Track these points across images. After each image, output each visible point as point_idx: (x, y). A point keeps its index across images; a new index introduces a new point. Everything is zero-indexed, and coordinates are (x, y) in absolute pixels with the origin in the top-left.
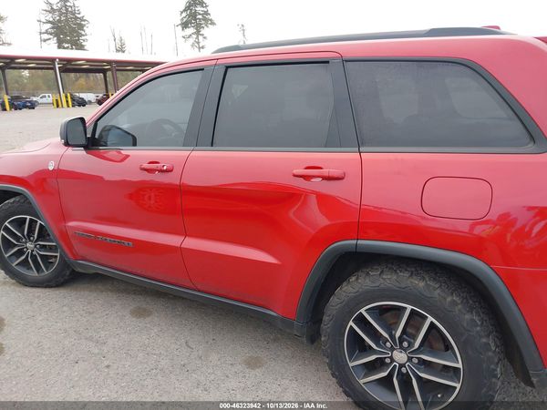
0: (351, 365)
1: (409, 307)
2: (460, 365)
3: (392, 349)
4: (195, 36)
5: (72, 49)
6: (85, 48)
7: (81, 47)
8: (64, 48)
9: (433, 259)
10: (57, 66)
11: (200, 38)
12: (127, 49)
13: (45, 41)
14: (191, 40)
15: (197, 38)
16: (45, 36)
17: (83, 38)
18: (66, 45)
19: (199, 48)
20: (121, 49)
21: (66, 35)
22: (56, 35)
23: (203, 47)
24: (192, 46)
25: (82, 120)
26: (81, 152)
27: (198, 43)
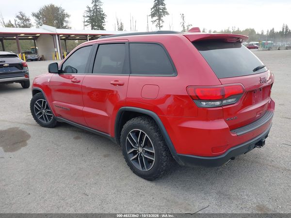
0: (128, 153)
1: (141, 131)
2: (154, 152)
3: (138, 147)
4: (158, 21)
5: (98, 29)
6: (104, 28)
7: (102, 29)
8: (95, 29)
9: (144, 113)
10: (88, 38)
11: (161, 22)
12: (124, 28)
13: (86, 25)
14: (156, 23)
15: (159, 22)
16: (86, 23)
17: (104, 24)
18: (95, 28)
19: (160, 27)
20: (121, 29)
21: (95, 23)
22: (91, 23)
23: (162, 27)
24: (156, 26)
25: (57, 63)
26: (57, 75)
27: (159, 24)
